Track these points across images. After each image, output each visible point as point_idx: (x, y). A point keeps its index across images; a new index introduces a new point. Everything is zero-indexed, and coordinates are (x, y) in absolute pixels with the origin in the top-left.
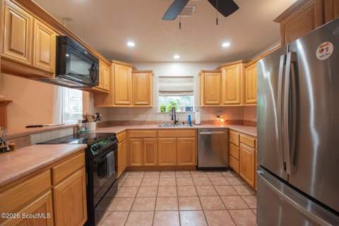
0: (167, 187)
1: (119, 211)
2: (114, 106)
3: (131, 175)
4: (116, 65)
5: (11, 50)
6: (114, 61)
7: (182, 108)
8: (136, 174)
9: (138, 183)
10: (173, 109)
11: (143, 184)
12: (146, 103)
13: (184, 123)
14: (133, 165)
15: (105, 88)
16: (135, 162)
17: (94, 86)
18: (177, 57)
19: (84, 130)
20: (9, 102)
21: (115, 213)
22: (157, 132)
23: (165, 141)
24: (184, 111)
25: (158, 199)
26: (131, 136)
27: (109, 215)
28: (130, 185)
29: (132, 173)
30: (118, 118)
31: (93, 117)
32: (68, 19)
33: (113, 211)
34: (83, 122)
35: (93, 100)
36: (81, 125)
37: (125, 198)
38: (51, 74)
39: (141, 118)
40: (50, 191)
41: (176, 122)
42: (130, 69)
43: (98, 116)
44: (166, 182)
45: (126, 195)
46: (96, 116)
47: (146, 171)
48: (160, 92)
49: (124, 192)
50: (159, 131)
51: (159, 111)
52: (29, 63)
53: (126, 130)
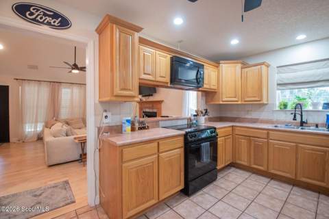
0: (271, 197)
1: (211, 196)
2: (221, 103)
3: (236, 172)
4: (223, 65)
5: (145, 74)
6: (221, 62)
7: (315, 105)
8: (241, 172)
9: (239, 181)
10: (299, 106)
11: (243, 184)
12: (257, 99)
13: (317, 126)
14: (239, 162)
15: (212, 87)
16: (241, 160)
17: (200, 87)
18: (301, 37)
19: (195, 121)
20: (162, 101)
21: (207, 195)
22: (268, 133)
23: (277, 144)
24: (320, 108)
25: (253, 204)
26: (236, 133)
27: (202, 194)
28: (230, 179)
29: (238, 170)
30: (229, 115)
31: (202, 113)
32: (180, 42)
33: (207, 193)
34: (195, 116)
35: (204, 98)
36: (193, 118)
37: (222, 188)
38: (167, 83)
39: (254, 115)
40: (157, 156)
41: (302, 123)
42: (239, 66)
43: (206, 112)
44: (272, 193)
45: (223, 186)
46: (204, 112)
47: (254, 173)
48: (278, 85)
49: (222, 183)
50: (271, 132)
51: (278, 109)
52: (153, 79)
53: (233, 126)
